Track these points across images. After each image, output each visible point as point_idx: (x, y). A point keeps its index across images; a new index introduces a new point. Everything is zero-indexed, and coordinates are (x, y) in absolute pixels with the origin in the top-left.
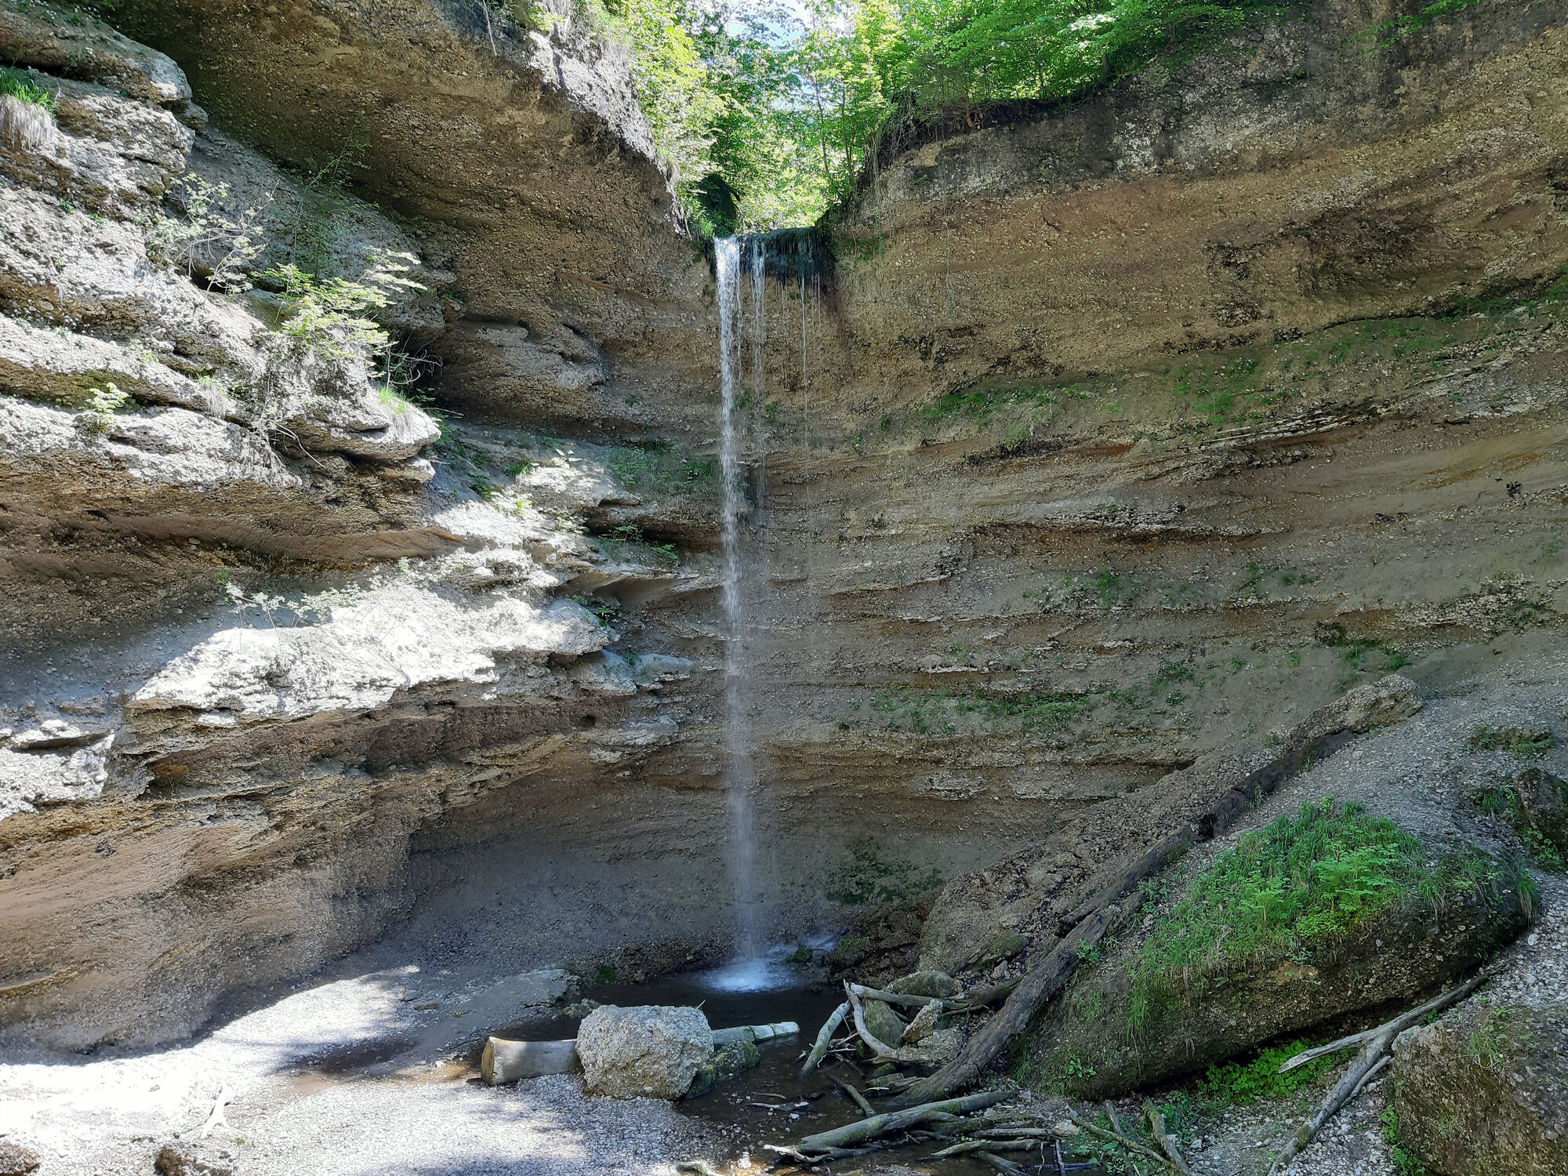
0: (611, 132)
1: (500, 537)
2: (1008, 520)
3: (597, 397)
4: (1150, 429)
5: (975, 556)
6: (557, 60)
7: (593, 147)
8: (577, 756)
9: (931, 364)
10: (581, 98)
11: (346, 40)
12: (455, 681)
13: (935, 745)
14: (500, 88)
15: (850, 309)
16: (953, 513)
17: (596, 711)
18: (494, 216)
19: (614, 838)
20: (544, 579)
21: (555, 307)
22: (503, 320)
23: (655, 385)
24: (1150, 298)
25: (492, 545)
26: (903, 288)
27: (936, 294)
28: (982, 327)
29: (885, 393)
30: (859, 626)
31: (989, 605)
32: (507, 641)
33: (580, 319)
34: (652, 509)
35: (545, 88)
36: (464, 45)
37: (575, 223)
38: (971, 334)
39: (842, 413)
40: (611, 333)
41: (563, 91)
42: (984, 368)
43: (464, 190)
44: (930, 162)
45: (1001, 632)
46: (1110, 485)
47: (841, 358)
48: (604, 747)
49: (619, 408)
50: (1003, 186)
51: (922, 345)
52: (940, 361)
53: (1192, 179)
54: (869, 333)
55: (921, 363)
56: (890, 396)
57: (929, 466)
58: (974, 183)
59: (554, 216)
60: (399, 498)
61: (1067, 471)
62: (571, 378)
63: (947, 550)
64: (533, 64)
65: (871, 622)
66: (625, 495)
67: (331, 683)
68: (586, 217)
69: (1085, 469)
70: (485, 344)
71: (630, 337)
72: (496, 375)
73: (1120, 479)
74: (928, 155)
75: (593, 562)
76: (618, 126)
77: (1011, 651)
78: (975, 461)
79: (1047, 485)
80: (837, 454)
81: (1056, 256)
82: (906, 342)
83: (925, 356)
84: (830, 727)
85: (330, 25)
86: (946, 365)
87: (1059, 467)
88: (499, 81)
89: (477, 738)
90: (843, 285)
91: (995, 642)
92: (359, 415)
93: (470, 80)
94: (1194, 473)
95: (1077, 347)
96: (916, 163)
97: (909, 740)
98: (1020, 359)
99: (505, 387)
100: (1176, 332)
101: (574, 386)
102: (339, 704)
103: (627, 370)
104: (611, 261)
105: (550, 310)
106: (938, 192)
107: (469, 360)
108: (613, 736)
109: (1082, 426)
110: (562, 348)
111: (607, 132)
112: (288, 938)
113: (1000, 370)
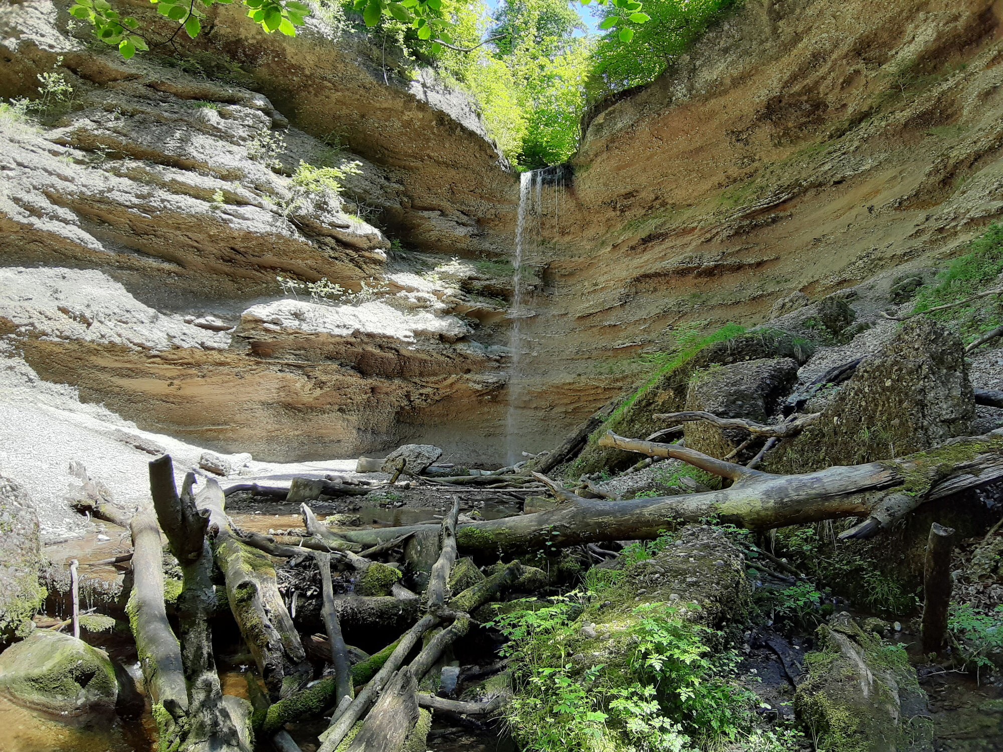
0: (453, 120)
1: (421, 288)
2: (648, 272)
3: (475, 241)
4: (705, 217)
5: (637, 293)
6: (425, 92)
7: (447, 127)
8: (464, 386)
9: (618, 213)
10: (435, 105)
11: (337, 90)
12: (392, 337)
13: (618, 380)
14: (399, 104)
15: (579, 192)
16: (624, 274)
17: (471, 367)
18: (419, 164)
19: (488, 427)
20: (440, 305)
21: (453, 203)
22: (432, 209)
23: (503, 237)
24: (708, 164)
25: (418, 291)
26: (601, 180)
27: (615, 180)
28: (637, 191)
29: (602, 230)
30: (589, 332)
31: (643, 314)
32: (420, 327)
33: (464, 207)
34: (493, 282)
35: (419, 101)
36: (380, 85)
37: (455, 166)
38: (633, 196)
39: (585, 242)
40: (480, 215)
41: (427, 103)
42: (644, 212)
43: (406, 155)
44: (602, 121)
45: (647, 325)
46: (691, 247)
47: (579, 216)
48: (475, 382)
49: (486, 246)
50: (631, 123)
51: (611, 204)
52: (622, 211)
53: (707, 100)
54: (589, 202)
55: (614, 213)
56: (604, 231)
57: (616, 255)
58: (620, 125)
59: (444, 163)
60: (373, 266)
61: (671, 244)
62: (461, 231)
63: (622, 291)
64: (411, 92)
65: (594, 329)
66: (480, 275)
67: (325, 323)
68: (459, 163)
69: (679, 242)
70: (422, 218)
71: (489, 216)
72: (429, 231)
73: (694, 244)
74: (600, 119)
75: (463, 300)
76: (457, 118)
77: (652, 334)
78: (633, 248)
79: (663, 253)
80: (582, 259)
81: (664, 153)
82: (605, 204)
83: (615, 209)
84: (574, 376)
85: (329, 84)
86: (626, 213)
87: (668, 243)
88: (398, 100)
89: (418, 372)
90: (575, 184)
91: (644, 330)
92: (334, 219)
93: (387, 100)
94: (726, 233)
95: (679, 193)
96: (596, 123)
97: (606, 378)
98: (657, 204)
99: (433, 235)
100: (720, 177)
101: (463, 234)
102: (328, 331)
103: (491, 232)
104: (474, 183)
105: (450, 204)
106: (606, 133)
107: (419, 226)
108: (478, 377)
109: (676, 223)
110: (456, 219)
111: (451, 120)
113: (650, 212)
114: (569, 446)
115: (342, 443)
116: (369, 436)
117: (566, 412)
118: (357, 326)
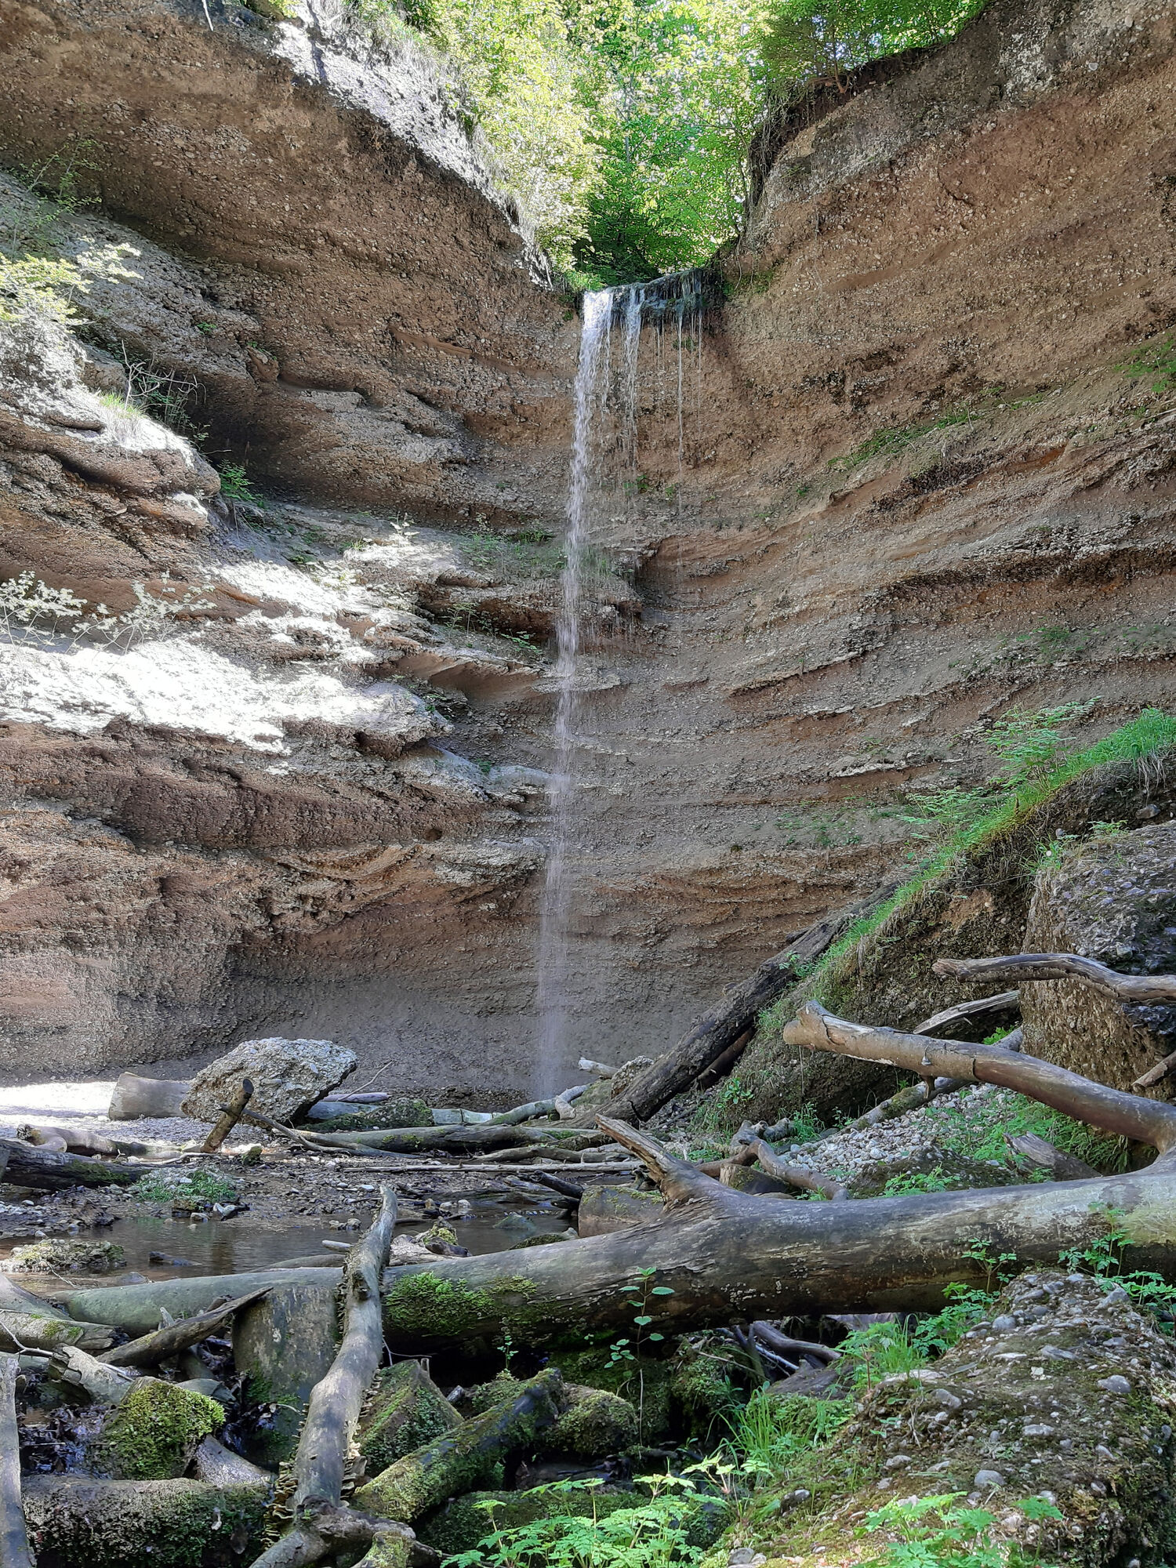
0: (397, 138)
1: (306, 604)
2: (925, 571)
3: (457, 477)
4: (1086, 420)
5: (895, 627)
6: (318, 56)
7: (381, 157)
8: (422, 876)
9: (848, 408)
10: (347, 93)
11: (65, 36)
12: (223, 740)
13: (839, 864)
14: (244, 83)
15: (742, 350)
16: (862, 575)
17: (441, 823)
18: (299, 258)
19: (486, 988)
20: (358, 654)
21: (394, 370)
22: (336, 385)
23: (534, 470)
24: (1099, 272)
25: (297, 612)
26: (803, 318)
27: (841, 317)
28: (900, 349)
29: (803, 454)
30: (765, 732)
31: (912, 684)
32: (302, 712)
33: (426, 385)
34: (504, 593)
35: (299, 80)
36: (189, 28)
37: (401, 266)
38: (890, 362)
39: (755, 488)
40: (470, 405)
41: (323, 85)
42: (917, 405)
43: (264, 230)
44: (807, 151)
45: (923, 715)
46: (1046, 504)
47: (742, 415)
48: (453, 864)
49: (486, 491)
50: (887, 156)
51: (830, 383)
52: (859, 403)
53: (1101, 88)
54: (769, 378)
55: (836, 409)
56: (809, 459)
57: (842, 521)
58: (856, 163)
59: (372, 259)
60: (169, 539)
61: (991, 495)
62: (417, 451)
63: (856, 621)
64: (279, 51)
65: (777, 725)
66: (470, 573)
67: (28, 696)
68: (413, 261)
69: (1014, 488)
70: (310, 409)
71: (495, 411)
72: (330, 447)
73: (1055, 493)
74: (803, 145)
75: (425, 641)
76: (408, 133)
77: (937, 739)
78: (886, 505)
79: (969, 520)
80: (747, 534)
81: (976, 241)
82: (812, 382)
83: (838, 397)
84: (722, 849)
85: (41, 17)
86: (869, 409)
87: (983, 492)
88: (241, 73)
89: (293, 837)
90: (733, 325)
91: (915, 729)
92: (59, 406)
93: (207, 70)
94: (1143, 465)
95: (1017, 353)
96: (792, 155)
97: (810, 858)
98: (953, 385)
99: (341, 459)
100: (1132, 307)
101: (423, 459)
102: (37, 718)
103: (499, 453)
104: (454, 317)
105: (389, 374)
106: (817, 184)
107: (301, 430)
108: (463, 852)
109: (1007, 436)
110: (404, 416)
111: (391, 137)
112: (62, 1030)
113: (935, 405)
114: (705, 1044)
115: (71, 1037)
116: (150, 1014)
117: (701, 950)
118: (121, 705)
